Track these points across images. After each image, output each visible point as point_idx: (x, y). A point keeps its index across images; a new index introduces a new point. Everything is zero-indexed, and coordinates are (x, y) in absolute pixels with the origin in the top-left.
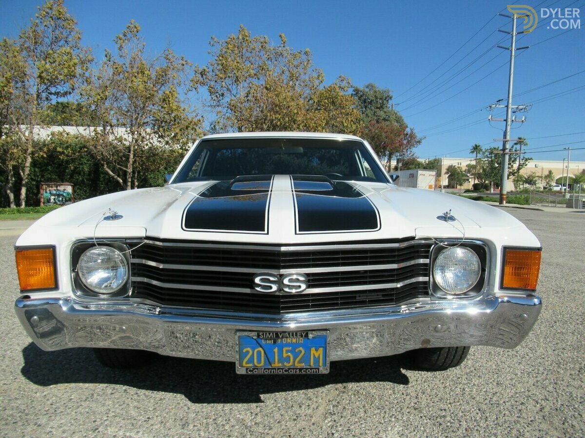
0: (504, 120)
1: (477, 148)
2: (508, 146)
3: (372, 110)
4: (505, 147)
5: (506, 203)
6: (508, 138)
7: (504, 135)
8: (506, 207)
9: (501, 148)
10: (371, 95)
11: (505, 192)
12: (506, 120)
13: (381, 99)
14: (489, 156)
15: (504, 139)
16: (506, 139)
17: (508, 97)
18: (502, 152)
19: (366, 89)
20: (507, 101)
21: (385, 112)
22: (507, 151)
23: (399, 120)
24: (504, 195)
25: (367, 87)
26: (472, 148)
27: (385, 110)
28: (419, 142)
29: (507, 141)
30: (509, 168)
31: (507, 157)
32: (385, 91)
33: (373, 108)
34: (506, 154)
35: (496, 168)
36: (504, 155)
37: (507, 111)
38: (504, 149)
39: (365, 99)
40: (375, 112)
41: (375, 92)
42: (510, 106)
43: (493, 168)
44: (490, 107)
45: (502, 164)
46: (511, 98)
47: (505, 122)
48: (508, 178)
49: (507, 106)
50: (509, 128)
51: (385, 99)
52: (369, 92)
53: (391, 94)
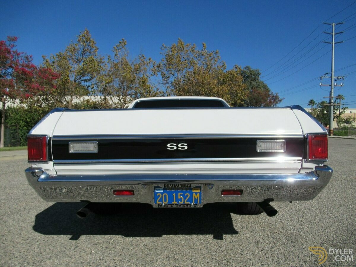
0: (330, 85)
1: (312, 102)
2: (333, 101)
3: (248, 81)
4: (331, 101)
5: (333, 135)
6: (333, 96)
7: (330, 94)
8: (333, 137)
9: (328, 102)
10: (248, 73)
11: (332, 129)
12: (331, 85)
13: (254, 75)
14: (321, 107)
15: (330, 96)
16: (331, 96)
17: (332, 72)
18: (329, 104)
19: (245, 69)
20: (331, 74)
21: (257, 83)
22: (332, 104)
23: (265, 87)
24: (332, 130)
25: (246, 68)
26: (309, 102)
27: (257, 81)
28: (281, 101)
29: (332, 98)
30: (334, 114)
31: (332, 108)
32: (256, 71)
33: (249, 80)
34: (332, 105)
35: (325, 114)
36: (330, 106)
37: (331, 80)
38: (330, 103)
39: (244, 75)
40: (250, 83)
41: (251, 71)
42: (333, 77)
43: (324, 114)
44: (321, 78)
45: (329, 112)
46: (333, 72)
47: (330, 86)
48: (334, 120)
49: (331, 77)
50: (333, 90)
51: (257, 75)
52: (247, 71)
53: (260, 72)
